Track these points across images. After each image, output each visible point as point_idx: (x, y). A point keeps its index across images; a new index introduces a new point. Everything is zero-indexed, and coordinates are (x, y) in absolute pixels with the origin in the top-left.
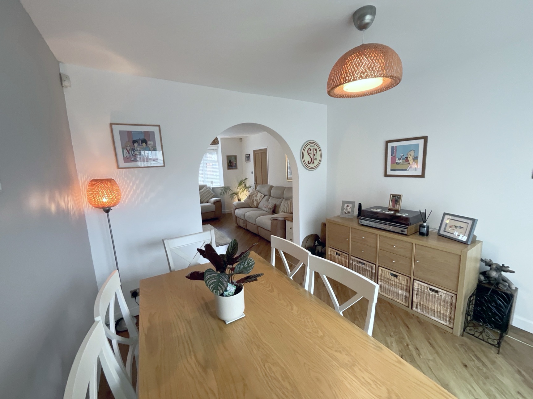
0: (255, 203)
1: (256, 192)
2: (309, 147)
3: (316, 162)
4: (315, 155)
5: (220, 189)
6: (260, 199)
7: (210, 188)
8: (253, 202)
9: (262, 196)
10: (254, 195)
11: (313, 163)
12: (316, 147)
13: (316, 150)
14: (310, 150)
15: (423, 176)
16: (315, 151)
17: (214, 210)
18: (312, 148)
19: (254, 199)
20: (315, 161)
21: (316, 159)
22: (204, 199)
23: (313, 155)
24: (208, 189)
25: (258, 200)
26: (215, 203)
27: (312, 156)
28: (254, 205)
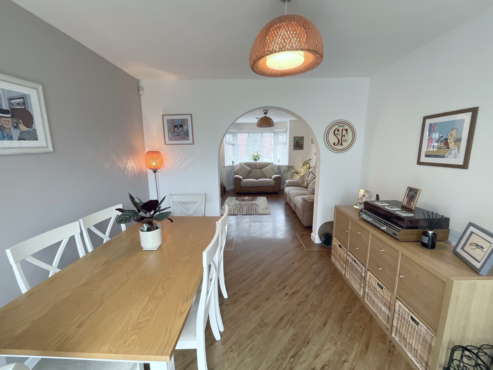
0: (305, 183)
1: (308, 173)
2: (336, 127)
3: (345, 144)
4: (344, 136)
5: (284, 167)
6: (310, 180)
7: (275, 166)
8: (304, 182)
9: (313, 176)
10: (306, 176)
11: (341, 144)
12: (346, 127)
13: (346, 130)
14: (338, 131)
15: (465, 166)
16: (344, 132)
17: (274, 185)
18: (340, 129)
19: (305, 179)
20: (343, 143)
21: (346, 141)
22: (268, 174)
23: (342, 136)
24: (273, 167)
25: (309, 180)
26: (275, 179)
27: (340, 137)
28: (304, 185)
